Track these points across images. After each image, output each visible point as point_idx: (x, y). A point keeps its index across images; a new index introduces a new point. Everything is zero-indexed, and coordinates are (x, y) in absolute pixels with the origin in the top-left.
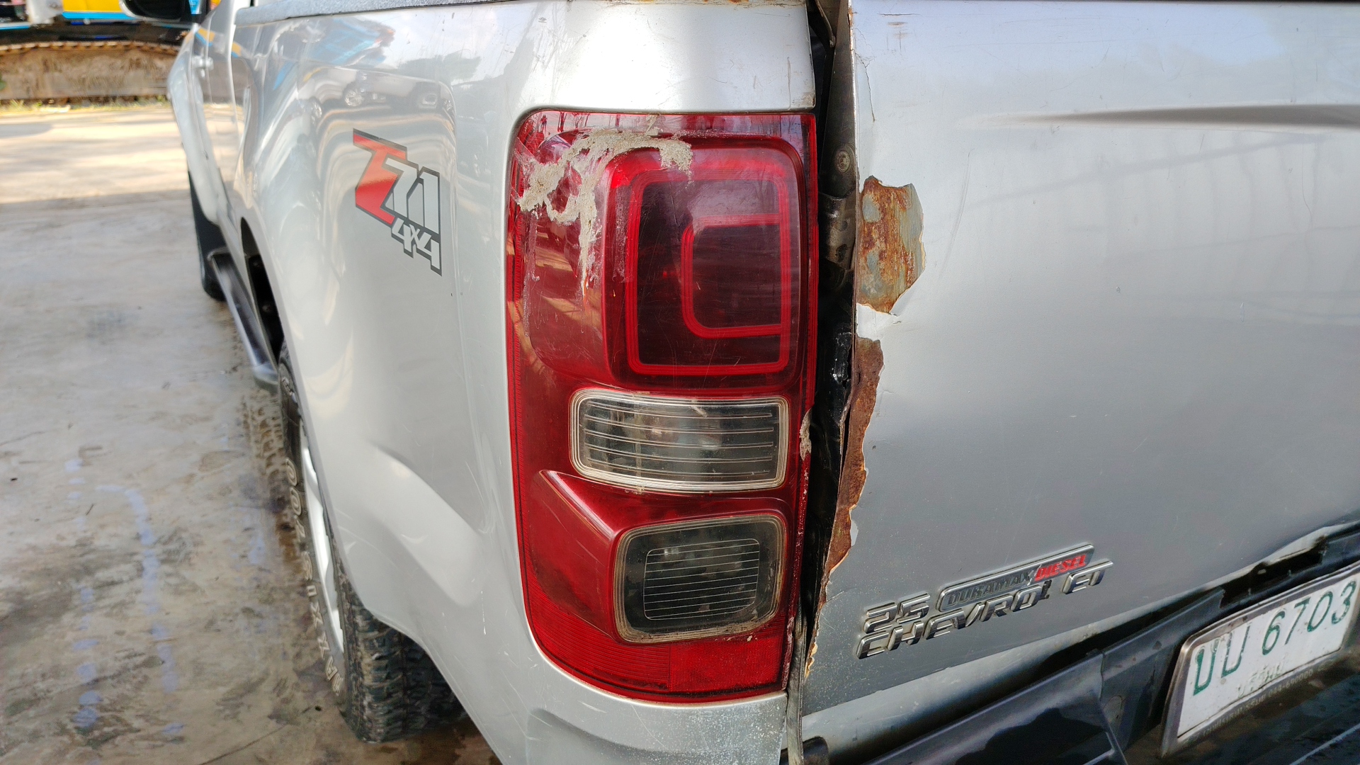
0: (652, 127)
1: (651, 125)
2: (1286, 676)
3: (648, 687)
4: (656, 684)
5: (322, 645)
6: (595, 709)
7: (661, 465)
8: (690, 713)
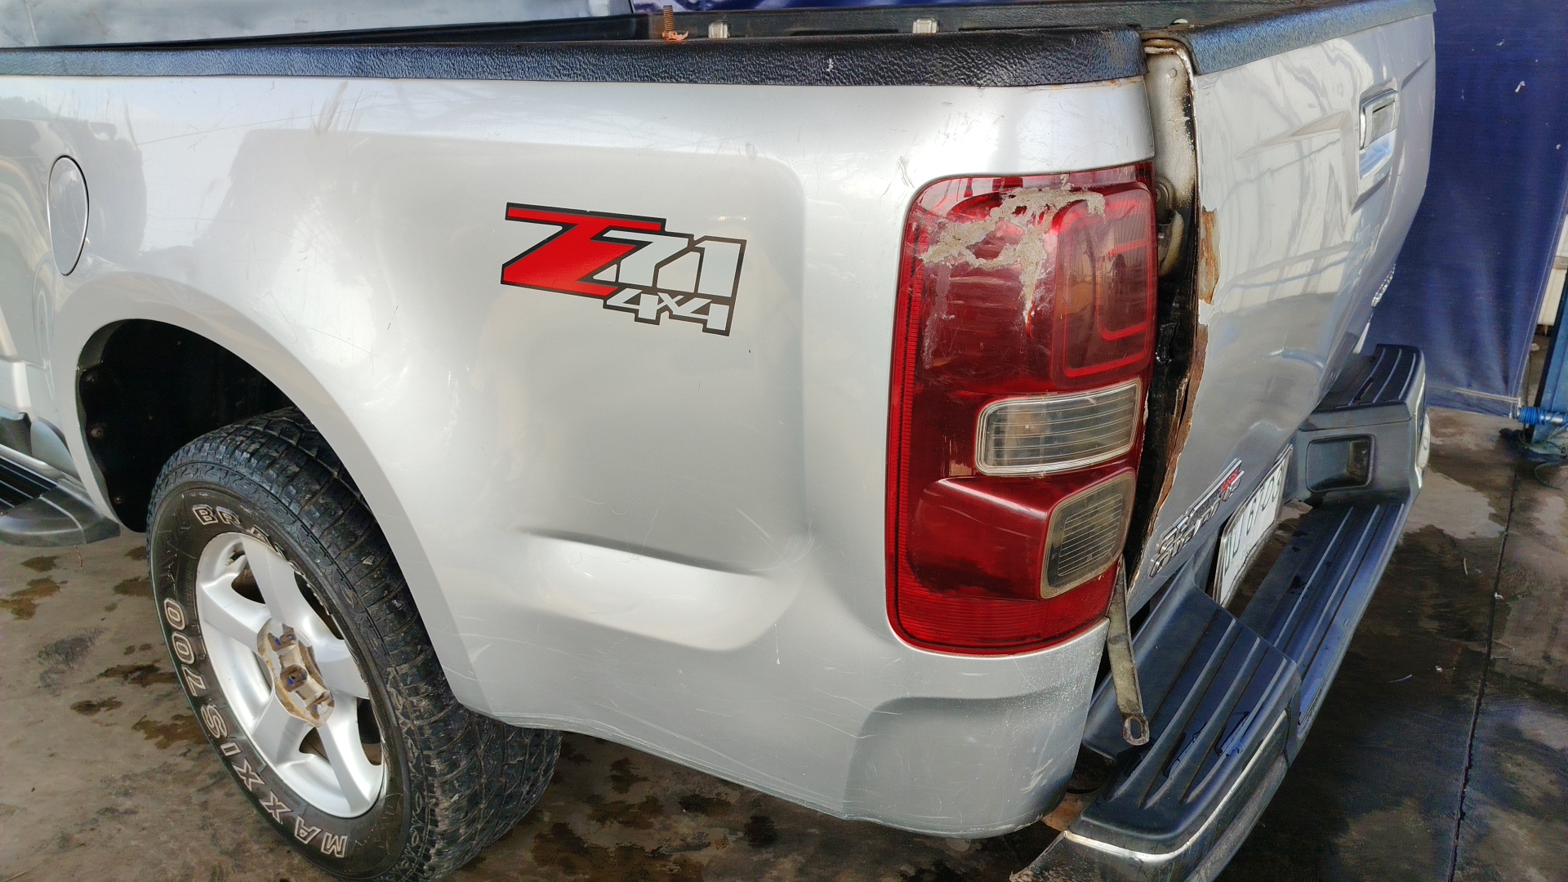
0: (1066, 183)
1: (1064, 182)
2: (1253, 551)
3: (1028, 640)
4: (1033, 635)
5: (274, 807)
6: (977, 675)
7: (1061, 450)
8: (1057, 652)
